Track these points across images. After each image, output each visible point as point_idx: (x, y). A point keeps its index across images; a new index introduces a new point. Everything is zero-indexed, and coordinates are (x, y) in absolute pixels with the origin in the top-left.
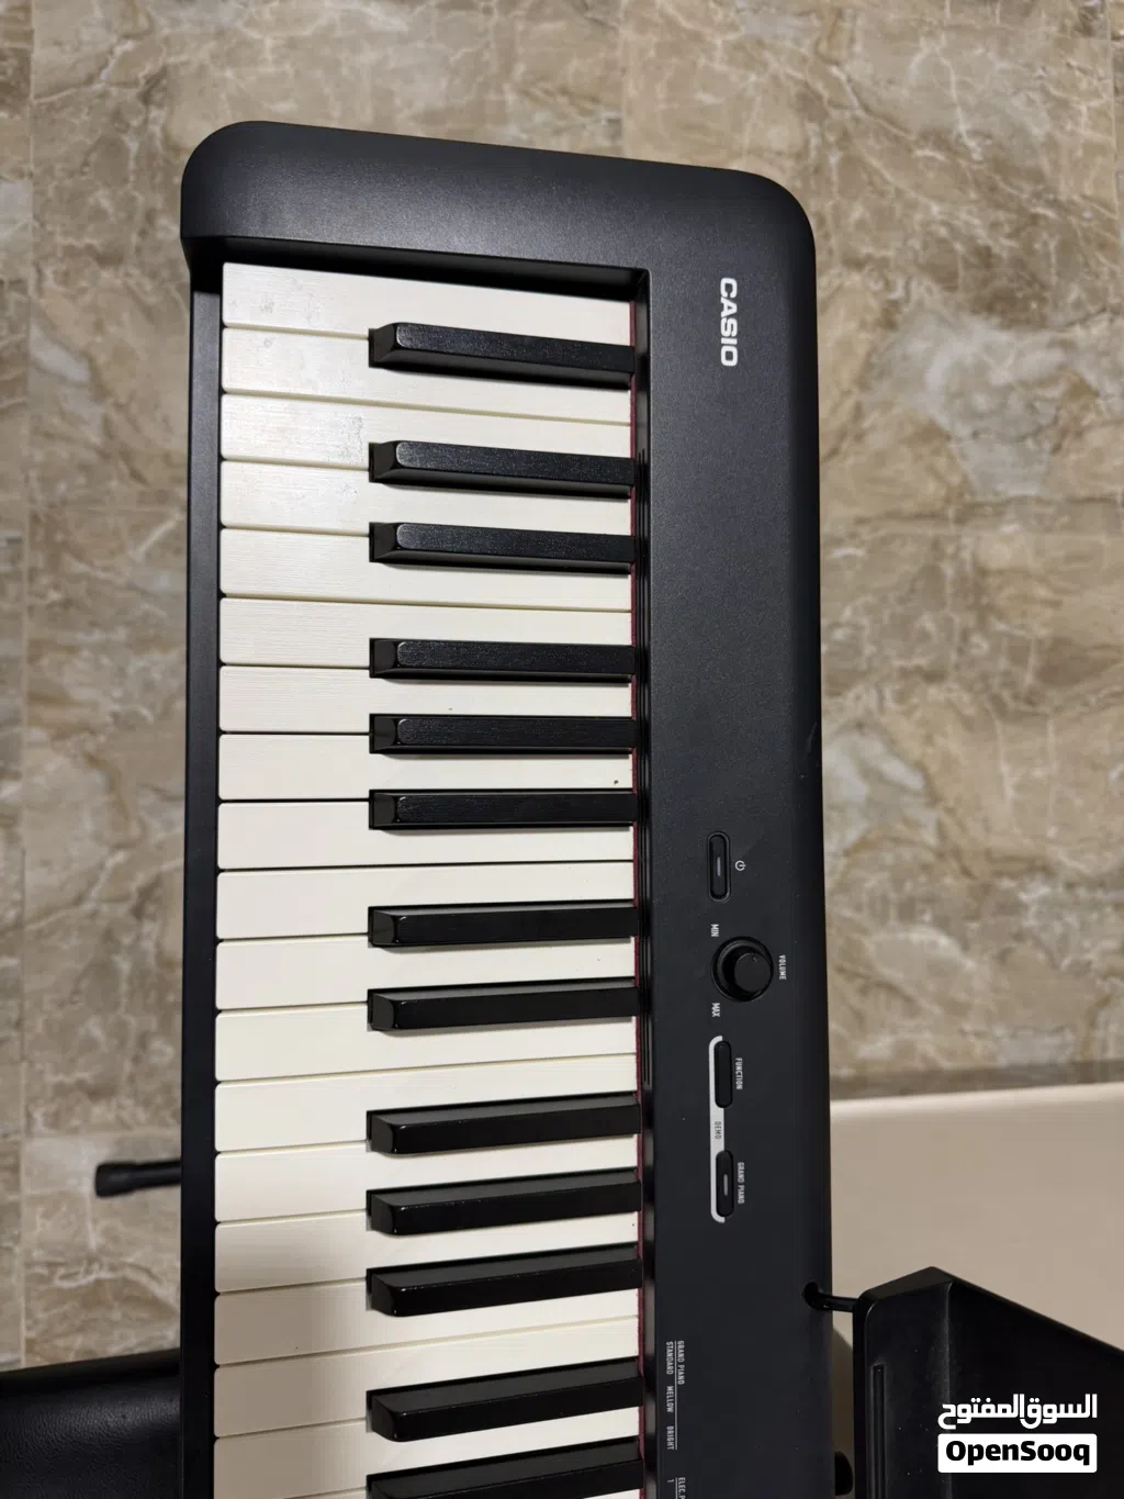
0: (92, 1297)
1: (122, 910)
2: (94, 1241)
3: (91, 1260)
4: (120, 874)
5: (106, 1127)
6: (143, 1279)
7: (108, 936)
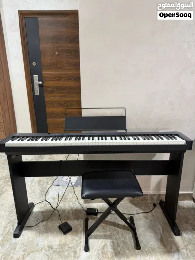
0: (103, 253)
1: (51, 250)
2: (96, 253)
3: (98, 253)
4: (45, 250)
5: (80, 252)
6: (101, 247)
7: (54, 252)
